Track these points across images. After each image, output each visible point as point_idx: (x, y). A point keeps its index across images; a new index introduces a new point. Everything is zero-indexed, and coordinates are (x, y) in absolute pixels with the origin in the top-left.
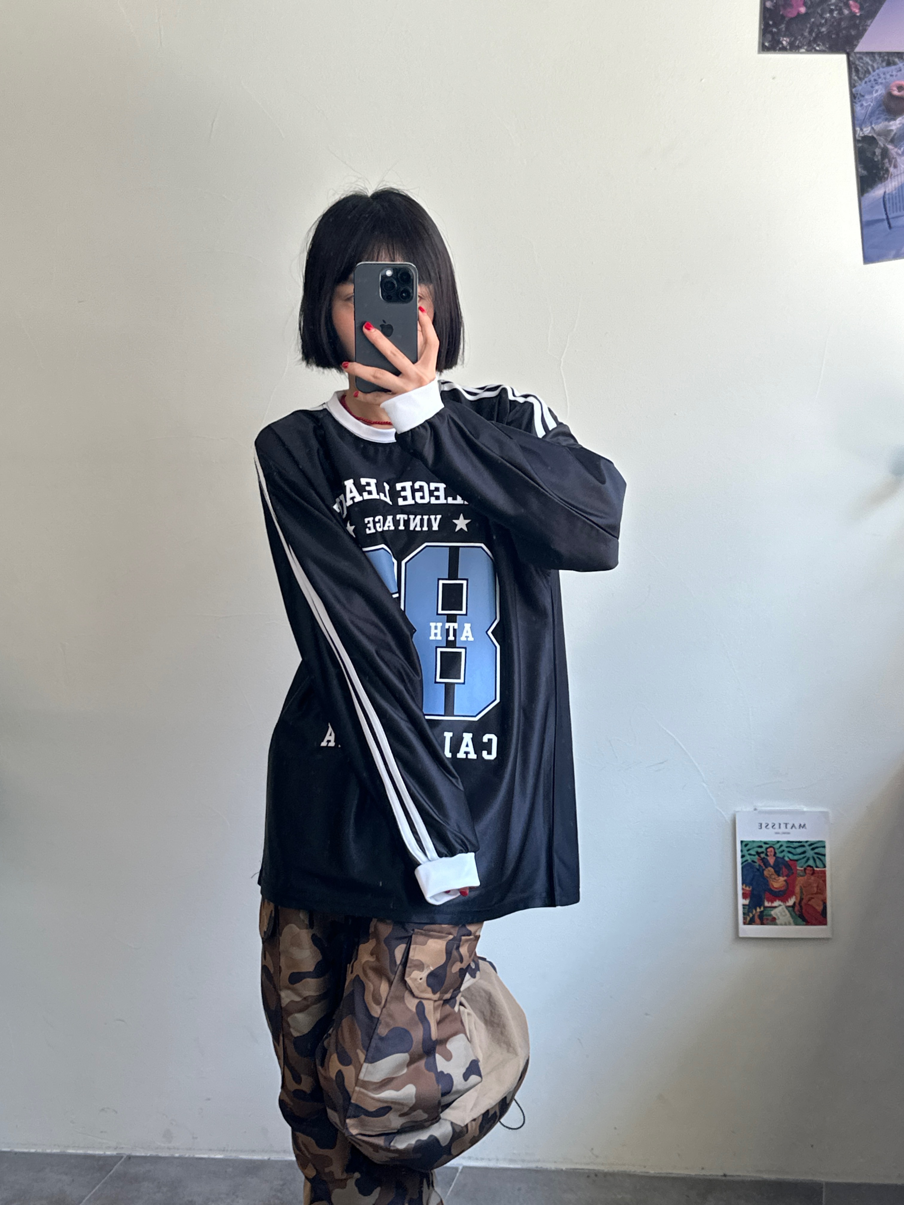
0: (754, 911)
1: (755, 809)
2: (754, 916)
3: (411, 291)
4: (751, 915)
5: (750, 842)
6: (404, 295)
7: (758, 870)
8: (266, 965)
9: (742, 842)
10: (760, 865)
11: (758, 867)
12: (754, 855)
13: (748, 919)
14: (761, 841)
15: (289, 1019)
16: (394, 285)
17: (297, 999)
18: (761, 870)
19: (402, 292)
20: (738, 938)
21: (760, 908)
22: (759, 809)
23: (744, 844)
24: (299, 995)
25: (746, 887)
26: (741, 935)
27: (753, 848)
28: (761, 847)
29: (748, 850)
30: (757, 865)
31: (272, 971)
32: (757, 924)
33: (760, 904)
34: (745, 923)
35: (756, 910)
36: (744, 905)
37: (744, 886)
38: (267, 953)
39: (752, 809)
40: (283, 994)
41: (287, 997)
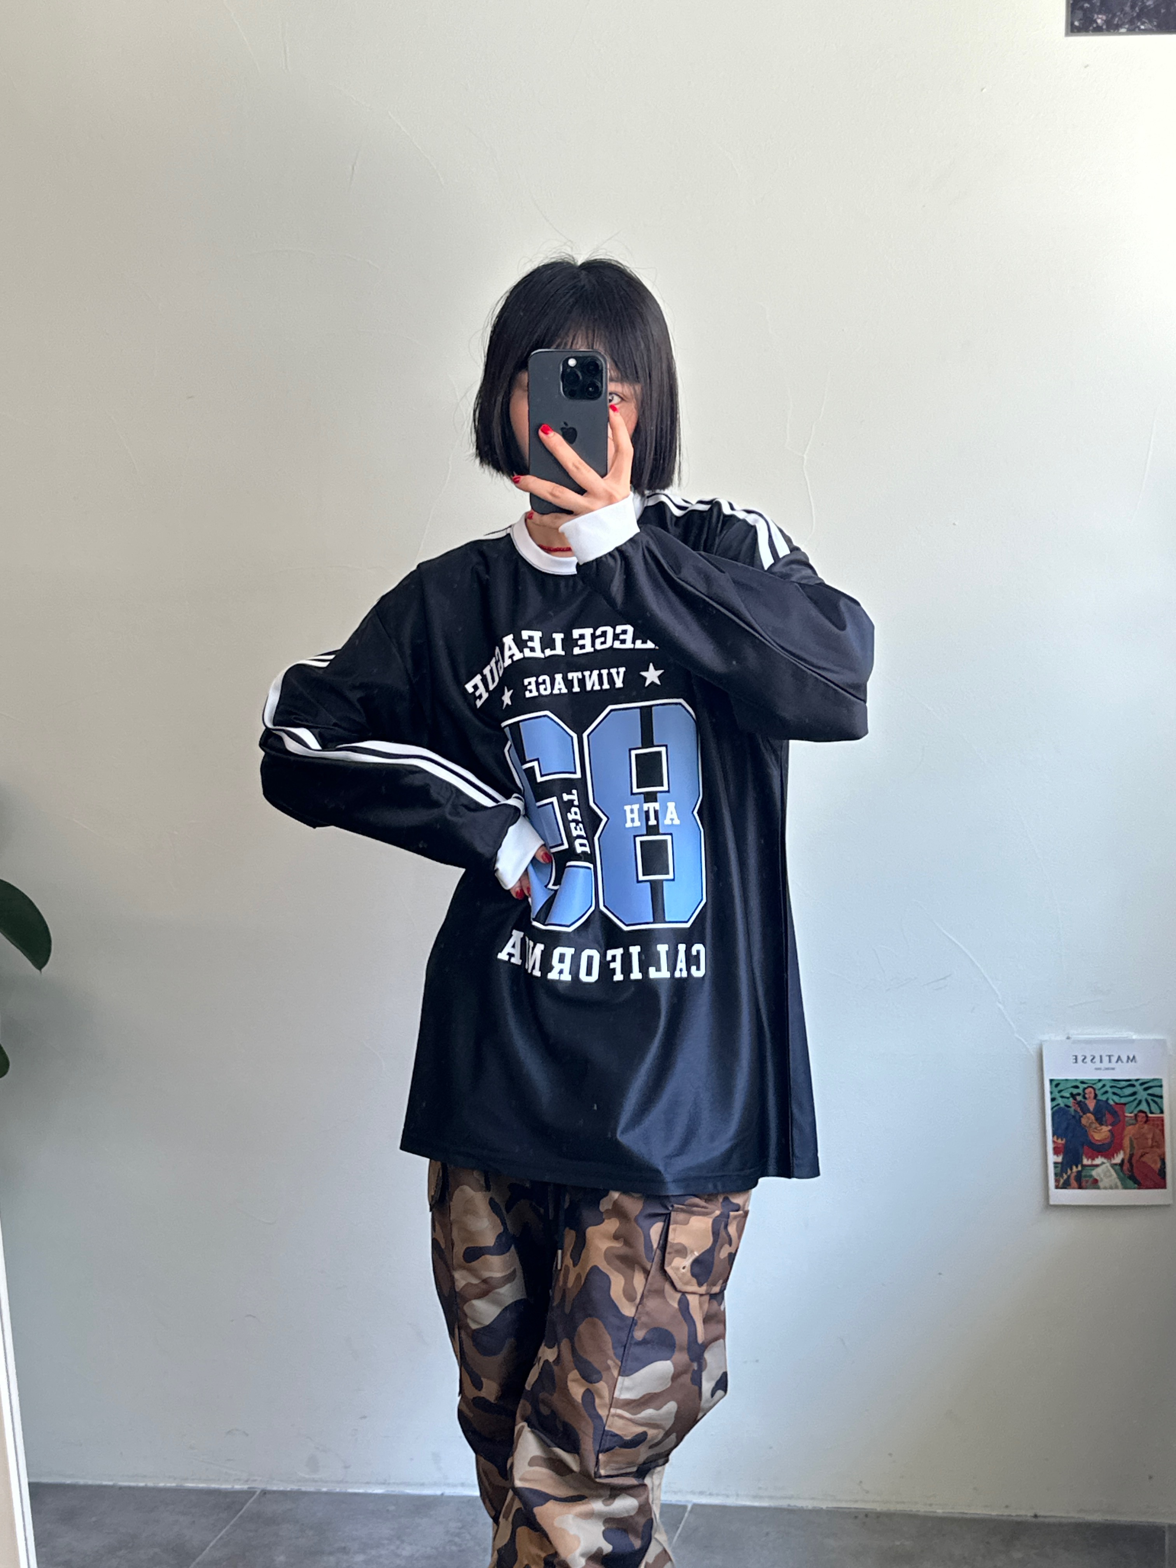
0: (1069, 1172)
1: (1068, 1038)
2: (1069, 1177)
3: (599, 384)
4: (1065, 1176)
5: (1063, 1080)
6: (590, 389)
7: (1074, 1117)
8: (436, 1237)
9: (1051, 1081)
10: (1075, 1111)
11: (1073, 1113)
12: (1068, 1098)
13: (1062, 1181)
14: (1076, 1080)
15: (466, 1308)
16: (577, 376)
17: (475, 1281)
18: (1077, 1117)
19: (589, 386)
20: (1049, 1206)
21: (1077, 1167)
22: (1074, 1037)
23: (1054, 1083)
24: (477, 1276)
25: (1057, 1139)
26: (1051, 1203)
27: (1067, 1088)
28: (1076, 1087)
29: (1060, 1092)
30: (1072, 1110)
31: (443, 1246)
32: (1074, 1188)
33: (1077, 1161)
34: (1057, 1187)
35: (1071, 1169)
36: (1055, 1163)
37: (1055, 1137)
38: (436, 1223)
39: (1064, 1038)
40: (457, 1275)
41: (462, 1279)
